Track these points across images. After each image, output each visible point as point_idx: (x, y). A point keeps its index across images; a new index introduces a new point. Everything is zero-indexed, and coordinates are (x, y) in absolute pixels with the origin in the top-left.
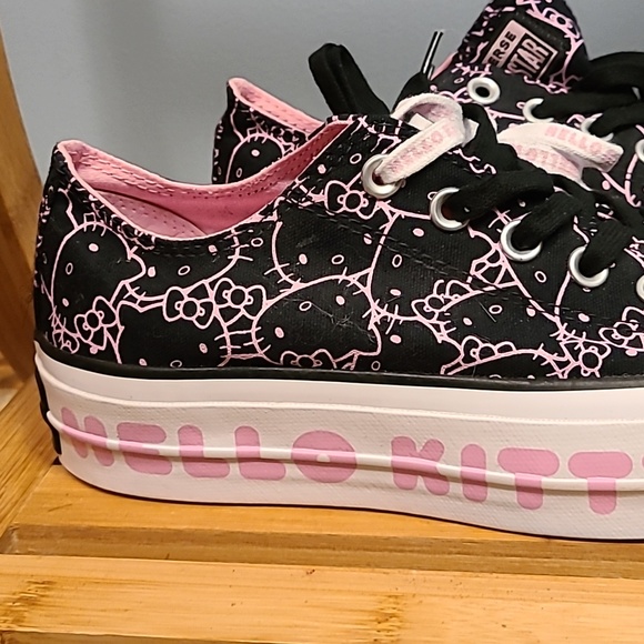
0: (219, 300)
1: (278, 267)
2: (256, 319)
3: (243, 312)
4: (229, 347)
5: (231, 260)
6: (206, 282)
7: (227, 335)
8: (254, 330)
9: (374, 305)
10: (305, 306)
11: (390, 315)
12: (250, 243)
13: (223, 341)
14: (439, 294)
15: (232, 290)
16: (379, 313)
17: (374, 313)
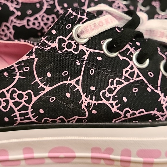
0: (12, 98)
1: (38, 80)
2: (30, 106)
3: (24, 103)
4: (19, 118)
5: (15, 79)
6: (5, 90)
7: (17, 113)
8: (30, 111)
9: (84, 96)
10: (52, 99)
11: (91, 101)
12: (23, 70)
13: (16, 116)
14: (111, 85)
15: (17, 93)
16: (86, 101)
17: (84, 101)
